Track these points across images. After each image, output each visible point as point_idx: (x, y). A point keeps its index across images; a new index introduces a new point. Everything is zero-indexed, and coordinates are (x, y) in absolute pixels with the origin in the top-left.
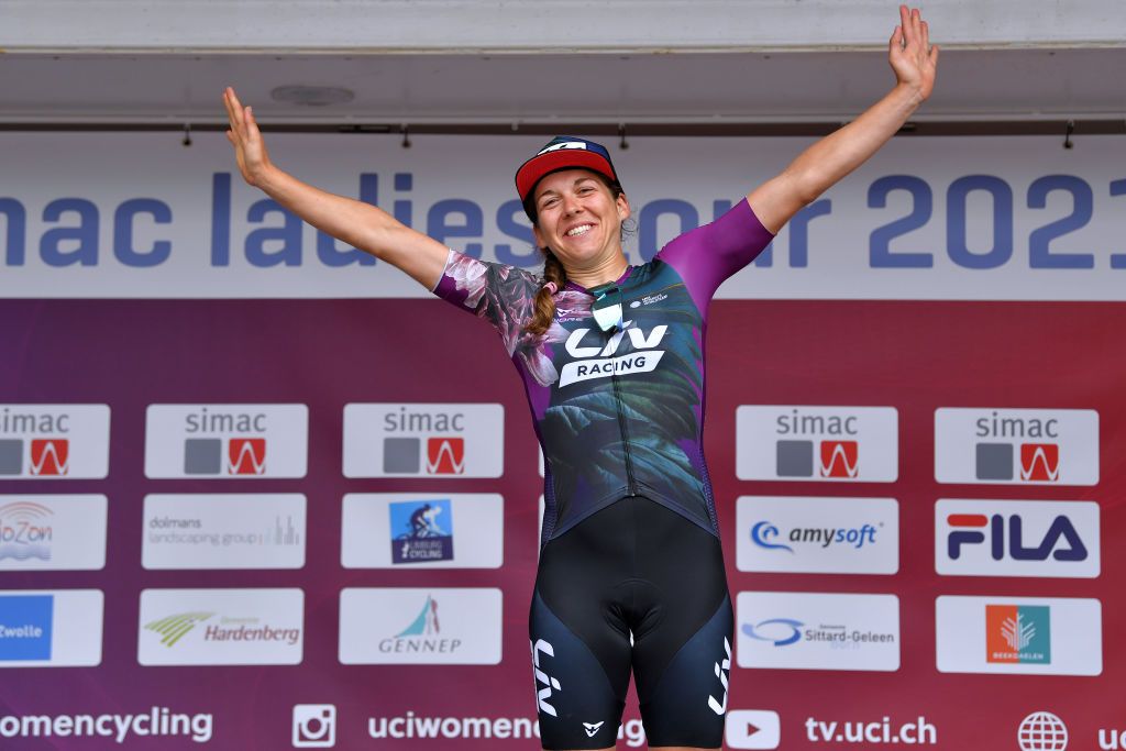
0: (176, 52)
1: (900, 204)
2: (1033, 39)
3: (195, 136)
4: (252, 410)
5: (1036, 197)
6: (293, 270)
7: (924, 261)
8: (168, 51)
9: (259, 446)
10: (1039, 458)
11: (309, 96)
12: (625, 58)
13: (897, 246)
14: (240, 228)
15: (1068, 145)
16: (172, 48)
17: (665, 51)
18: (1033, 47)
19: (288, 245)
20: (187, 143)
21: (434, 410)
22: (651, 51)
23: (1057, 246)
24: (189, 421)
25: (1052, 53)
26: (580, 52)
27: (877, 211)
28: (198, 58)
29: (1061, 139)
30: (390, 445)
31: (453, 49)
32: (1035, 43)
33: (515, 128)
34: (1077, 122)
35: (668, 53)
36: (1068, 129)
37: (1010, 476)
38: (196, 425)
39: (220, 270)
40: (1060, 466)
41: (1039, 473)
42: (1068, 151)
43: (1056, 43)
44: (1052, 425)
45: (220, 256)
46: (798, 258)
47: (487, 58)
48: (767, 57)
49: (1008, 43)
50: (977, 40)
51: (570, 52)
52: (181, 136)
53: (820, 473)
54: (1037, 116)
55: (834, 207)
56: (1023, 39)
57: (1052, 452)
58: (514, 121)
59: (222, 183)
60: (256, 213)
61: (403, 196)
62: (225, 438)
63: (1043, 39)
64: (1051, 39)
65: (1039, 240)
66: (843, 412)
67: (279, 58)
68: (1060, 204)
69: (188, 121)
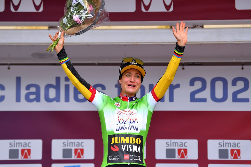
0: (6, 44)
1: (198, 85)
2: (233, 40)
3: (11, 67)
4: (27, 141)
5: (234, 83)
6: (38, 103)
7: (204, 100)
8: (4, 44)
9: (29, 151)
10: (235, 153)
11: (41, 56)
12: (125, 45)
13: (197, 96)
14: (24, 92)
15: (242, 69)
16: (5, 43)
17: (136, 44)
18: (233, 42)
19: (36, 96)
20: (9, 68)
21: (76, 141)
22: (132, 44)
23: (240, 96)
24: (10, 144)
25: (238, 44)
26: (114, 44)
27: (192, 87)
28: (12, 46)
29: (241, 67)
30: (64, 151)
31: (80, 43)
32: (233, 41)
33: (96, 64)
34: (245, 62)
35: (137, 44)
36: (243, 64)
37: (228, 158)
38: (12, 145)
39: (18, 103)
40: (241, 155)
41: (235, 157)
42: (243, 70)
43: (239, 41)
44: (239, 144)
45: (18, 99)
46: (171, 99)
47: (89, 46)
48: (163, 45)
49: (226, 42)
50: (218, 40)
51: (111, 44)
52: (7, 67)
53: (177, 157)
54: (234, 61)
55: (181, 86)
56: (230, 40)
57: (239, 151)
58: (96, 62)
59: (18, 80)
60: (28, 87)
61: (67, 83)
62: (20, 149)
63: (236, 40)
64: (238, 40)
65: (235, 94)
66: (183, 141)
67: (33, 46)
68: (240, 85)
69: (9, 63)
